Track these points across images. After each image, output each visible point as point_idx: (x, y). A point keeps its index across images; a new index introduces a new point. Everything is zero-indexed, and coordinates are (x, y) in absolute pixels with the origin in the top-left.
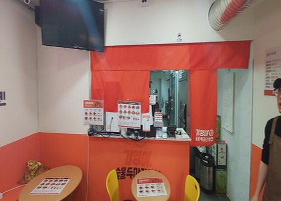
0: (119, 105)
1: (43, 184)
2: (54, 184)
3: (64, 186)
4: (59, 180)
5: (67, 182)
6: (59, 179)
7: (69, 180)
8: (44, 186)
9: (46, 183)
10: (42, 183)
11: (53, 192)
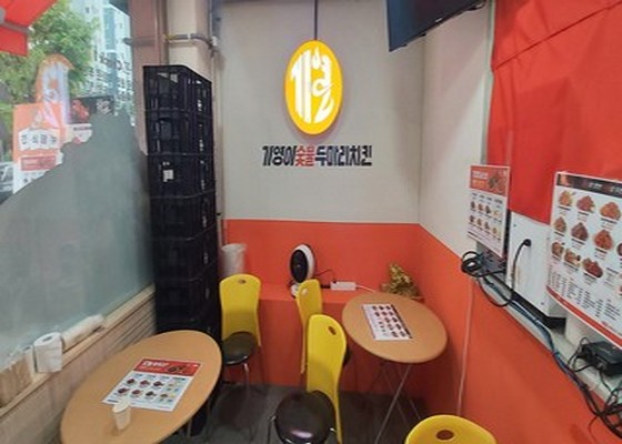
0: (558, 191)
1: (382, 308)
2: (388, 321)
3: (392, 338)
4: (398, 323)
5: (401, 338)
6: (401, 321)
7: (407, 338)
8: (380, 311)
9: (386, 310)
10: (383, 306)
11: (374, 329)
